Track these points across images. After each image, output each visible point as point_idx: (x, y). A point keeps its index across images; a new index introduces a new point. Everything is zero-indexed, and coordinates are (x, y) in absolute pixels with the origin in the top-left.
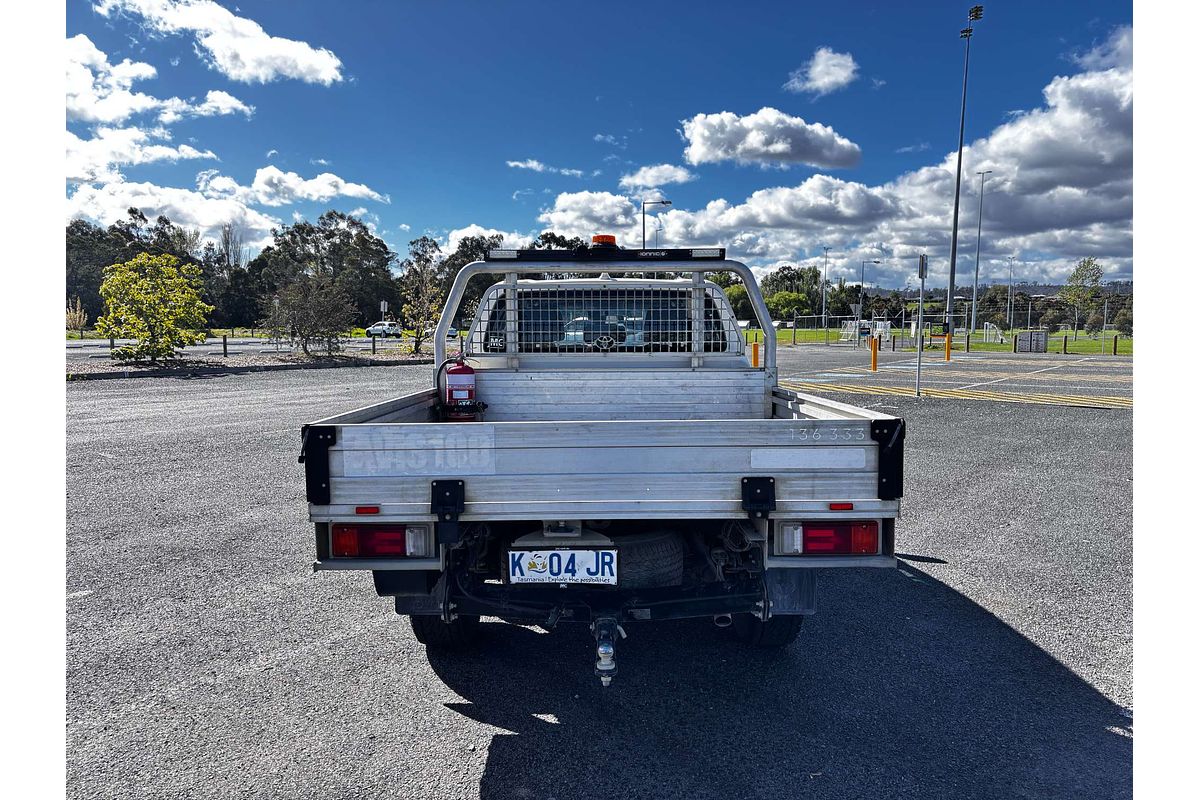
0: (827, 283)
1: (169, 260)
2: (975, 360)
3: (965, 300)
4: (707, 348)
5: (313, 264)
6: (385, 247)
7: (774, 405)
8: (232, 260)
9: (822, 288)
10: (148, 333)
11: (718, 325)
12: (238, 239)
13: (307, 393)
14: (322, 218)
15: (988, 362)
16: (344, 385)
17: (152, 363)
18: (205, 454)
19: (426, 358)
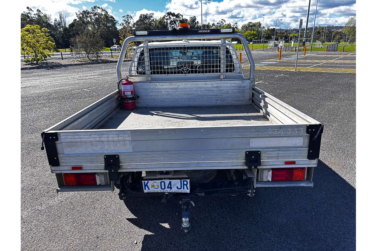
0: (264, 27)
1: (37, 27)
2: (314, 55)
3: (310, 32)
4: (227, 71)
5: (90, 25)
6: (114, 18)
7: (253, 94)
8: (63, 24)
9: (262, 29)
10: (34, 54)
11: (231, 61)
12: (64, 16)
13: (88, 75)
14: (92, 8)
15: (318, 56)
16: (101, 71)
17: (37, 64)
18: (51, 101)
19: (129, 59)
